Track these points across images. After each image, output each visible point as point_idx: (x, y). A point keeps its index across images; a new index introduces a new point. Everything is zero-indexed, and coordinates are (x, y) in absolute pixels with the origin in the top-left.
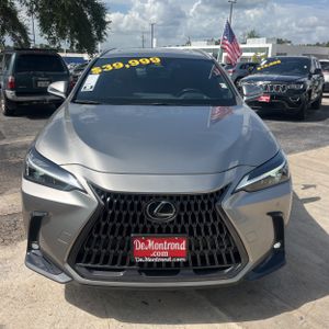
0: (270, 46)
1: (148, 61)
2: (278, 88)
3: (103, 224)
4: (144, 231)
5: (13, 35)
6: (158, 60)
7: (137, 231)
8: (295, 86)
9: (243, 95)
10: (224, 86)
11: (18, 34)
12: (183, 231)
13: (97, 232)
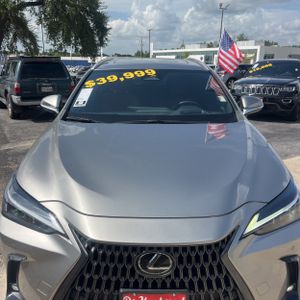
0: (258, 48)
1: (143, 74)
2: (270, 91)
3: (87, 276)
4: (136, 286)
5: (24, 42)
6: (154, 72)
7: (127, 285)
8: (287, 89)
9: (242, 108)
10: (222, 99)
11: (28, 41)
12: (182, 286)
13: (81, 284)
